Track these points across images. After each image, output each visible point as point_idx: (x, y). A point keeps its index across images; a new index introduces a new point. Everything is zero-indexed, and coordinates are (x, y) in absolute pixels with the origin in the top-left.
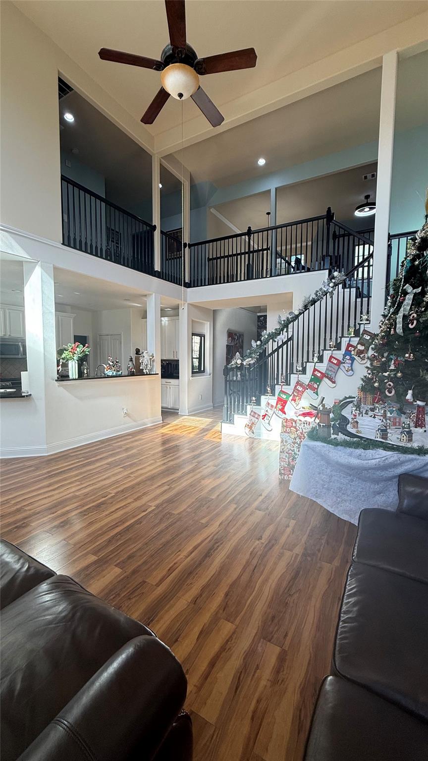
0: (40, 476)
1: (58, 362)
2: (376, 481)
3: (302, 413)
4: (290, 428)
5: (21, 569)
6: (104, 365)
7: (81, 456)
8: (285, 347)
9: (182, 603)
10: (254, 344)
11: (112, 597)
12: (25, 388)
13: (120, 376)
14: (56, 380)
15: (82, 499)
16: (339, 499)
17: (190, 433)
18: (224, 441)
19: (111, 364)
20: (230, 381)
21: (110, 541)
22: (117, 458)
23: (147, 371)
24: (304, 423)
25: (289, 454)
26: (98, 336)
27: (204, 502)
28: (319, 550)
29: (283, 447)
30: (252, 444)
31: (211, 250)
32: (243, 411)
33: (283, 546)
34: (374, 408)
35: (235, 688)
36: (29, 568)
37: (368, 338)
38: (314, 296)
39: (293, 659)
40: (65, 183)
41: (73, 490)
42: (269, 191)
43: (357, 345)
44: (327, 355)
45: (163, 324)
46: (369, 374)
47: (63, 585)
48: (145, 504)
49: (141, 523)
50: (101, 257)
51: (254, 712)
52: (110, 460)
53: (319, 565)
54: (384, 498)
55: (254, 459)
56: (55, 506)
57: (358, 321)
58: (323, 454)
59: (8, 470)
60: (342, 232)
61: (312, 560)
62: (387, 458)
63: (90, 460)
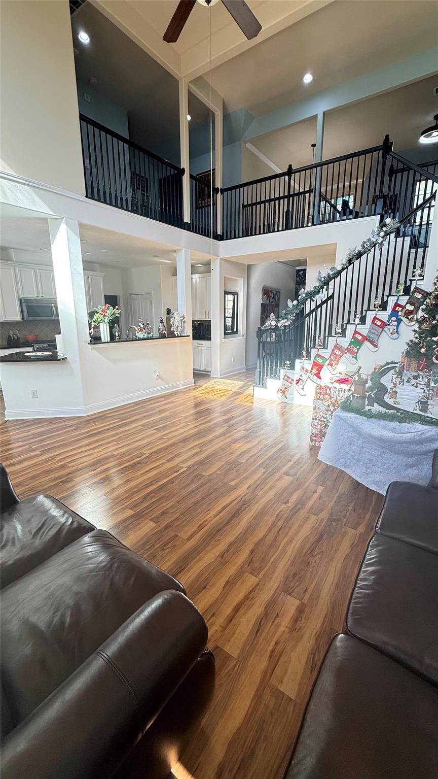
0: (79, 436)
1: (90, 324)
2: (410, 455)
3: (338, 379)
4: (324, 395)
5: (65, 522)
6: (136, 328)
7: (116, 417)
8: (324, 306)
9: (210, 556)
10: (290, 304)
11: (147, 547)
12: (60, 351)
13: (151, 338)
14: (89, 344)
15: (119, 459)
16: (368, 470)
17: (221, 396)
18: (256, 405)
19: (142, 326)
20: (264, 343)
21: (145, 498)
22: (150, 420)
23: (178, 333)
24: (339, 391)
25: (321, 421)
26: (128, 295)
27: (233, 465)
28: (345, 517)
29: (315, 414)
30: (284, 409)
31: (246, 196)
32: (276, 375)
33: (309, 511)
34: (418, 376)
35: (256, 631)
36: (73, 522)
37: (419, 296)
38: (360, 248)
39: (311, 611)
40: (84, 123)
41: (110, 449)
42: (316, 116)
43: (405, 305)
44: (370, 315)
45: (194, 282)
46: (416, 338)
47: (103, 538)
48: (177, 465)
49: (173, 483)
50: (127, 210)
51: (273, 652)
52: (143, 422)
53: (343, 530)
54: (416, 471)
55: (285, 424)
56: (94, 464)
57: (410, 277)
58: (355, 426)
59: (52, 429)
60: (401, 166)
61: (337, 525)
62: (423, 433)
63: (124, 422)
